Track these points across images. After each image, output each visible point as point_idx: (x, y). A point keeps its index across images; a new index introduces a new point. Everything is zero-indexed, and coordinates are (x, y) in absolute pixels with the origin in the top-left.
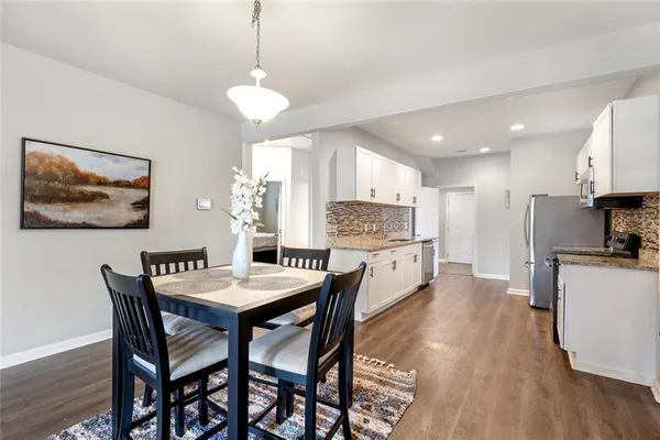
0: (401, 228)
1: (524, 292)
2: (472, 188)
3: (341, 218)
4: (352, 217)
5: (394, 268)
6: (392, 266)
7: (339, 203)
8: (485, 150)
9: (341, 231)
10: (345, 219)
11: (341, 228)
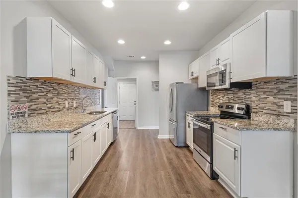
0: (95, 103)
1: (167, 137)
2: (135, 80)
3: (35, 96)
4: (50, 95)
5: (95, 139)
6: (93, 138)
7: (31, 79)
8: (143, 58)
9: (35, 110)
10: (41, 97)
11: (34, 107)
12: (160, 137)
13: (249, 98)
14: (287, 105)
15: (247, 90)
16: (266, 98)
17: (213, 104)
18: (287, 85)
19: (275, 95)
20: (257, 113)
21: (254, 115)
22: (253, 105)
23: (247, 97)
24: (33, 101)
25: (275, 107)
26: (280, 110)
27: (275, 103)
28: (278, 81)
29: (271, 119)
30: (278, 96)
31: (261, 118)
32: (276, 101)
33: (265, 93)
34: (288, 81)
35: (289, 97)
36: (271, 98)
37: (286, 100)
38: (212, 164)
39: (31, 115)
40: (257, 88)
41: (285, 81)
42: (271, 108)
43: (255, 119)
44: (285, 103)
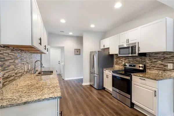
1: (88, 84)
3: (7, 63)
4: (17, 61)
7: (4, 46)
8: (71, 33)
9: (7, 78)
10: (11, 64)
11: (6, 75)
12: (84, 84)
13: (144, 61)
14: (170, 65)
15: (143, 57)
16: (156, 62)
17: (117, 63)
18: (170, 56)
19: (162, 60)
20: (150, 69)
21: (148, 70)
22: (147, 65)
23: (143, 60)
24: (6, 69)
25: (162, 66)
26: (166, 68)
27: (162, 64)
28: (164, 53)
29: (160, 72)
30: (164, 61)
31: (153, 72)
32: (163, 63)
33: (155, 59)
34: (171, 54)
35: (171, 61)
36: (160, 62)
37: (170, 63)
38: (131, 99)
39: (5, 84)
40: (150, 56)
41: (168, 53)
42: (159, 67)
43: (149, 72)
44: (169, 64)
